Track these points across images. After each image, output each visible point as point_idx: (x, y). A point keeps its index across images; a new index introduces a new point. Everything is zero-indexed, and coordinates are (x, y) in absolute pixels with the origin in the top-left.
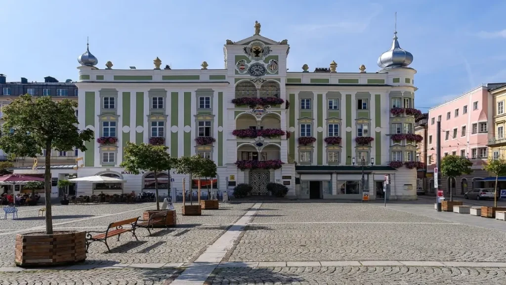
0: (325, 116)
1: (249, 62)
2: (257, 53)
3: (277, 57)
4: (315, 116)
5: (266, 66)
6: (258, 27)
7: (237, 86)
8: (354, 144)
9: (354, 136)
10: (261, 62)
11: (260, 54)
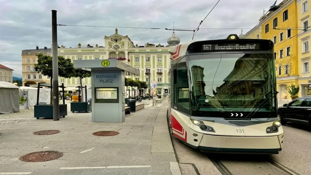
0: (144, 64)
1: (113, 44)
2: (116, 41)
3: (124, 42)
4: (141, 64)
5: (120, 45)
6: (117, 30)
7: (110, 53)
8: (156, 74)
9: (156, 71)
10: (118, 44)
11: (118, 41)
